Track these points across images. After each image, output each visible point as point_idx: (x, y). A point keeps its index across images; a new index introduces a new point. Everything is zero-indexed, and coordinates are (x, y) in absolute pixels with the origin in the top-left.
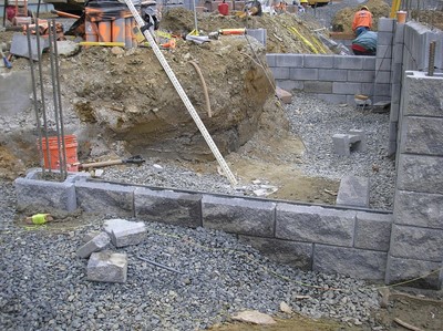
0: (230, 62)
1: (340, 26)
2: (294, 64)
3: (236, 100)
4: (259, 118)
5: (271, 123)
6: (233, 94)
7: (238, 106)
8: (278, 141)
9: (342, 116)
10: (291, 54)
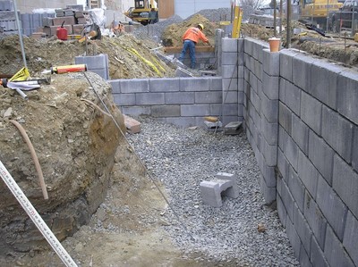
0: (68, 114)
1: (170, 40)
2: (139, 90)
3: (80, 162)
4: (111, 172)
5: (125, 174)
6: (75, 155)
7: (83, 168)
8: (136, 194)
9: (196, 143)
10: (135, 79)
